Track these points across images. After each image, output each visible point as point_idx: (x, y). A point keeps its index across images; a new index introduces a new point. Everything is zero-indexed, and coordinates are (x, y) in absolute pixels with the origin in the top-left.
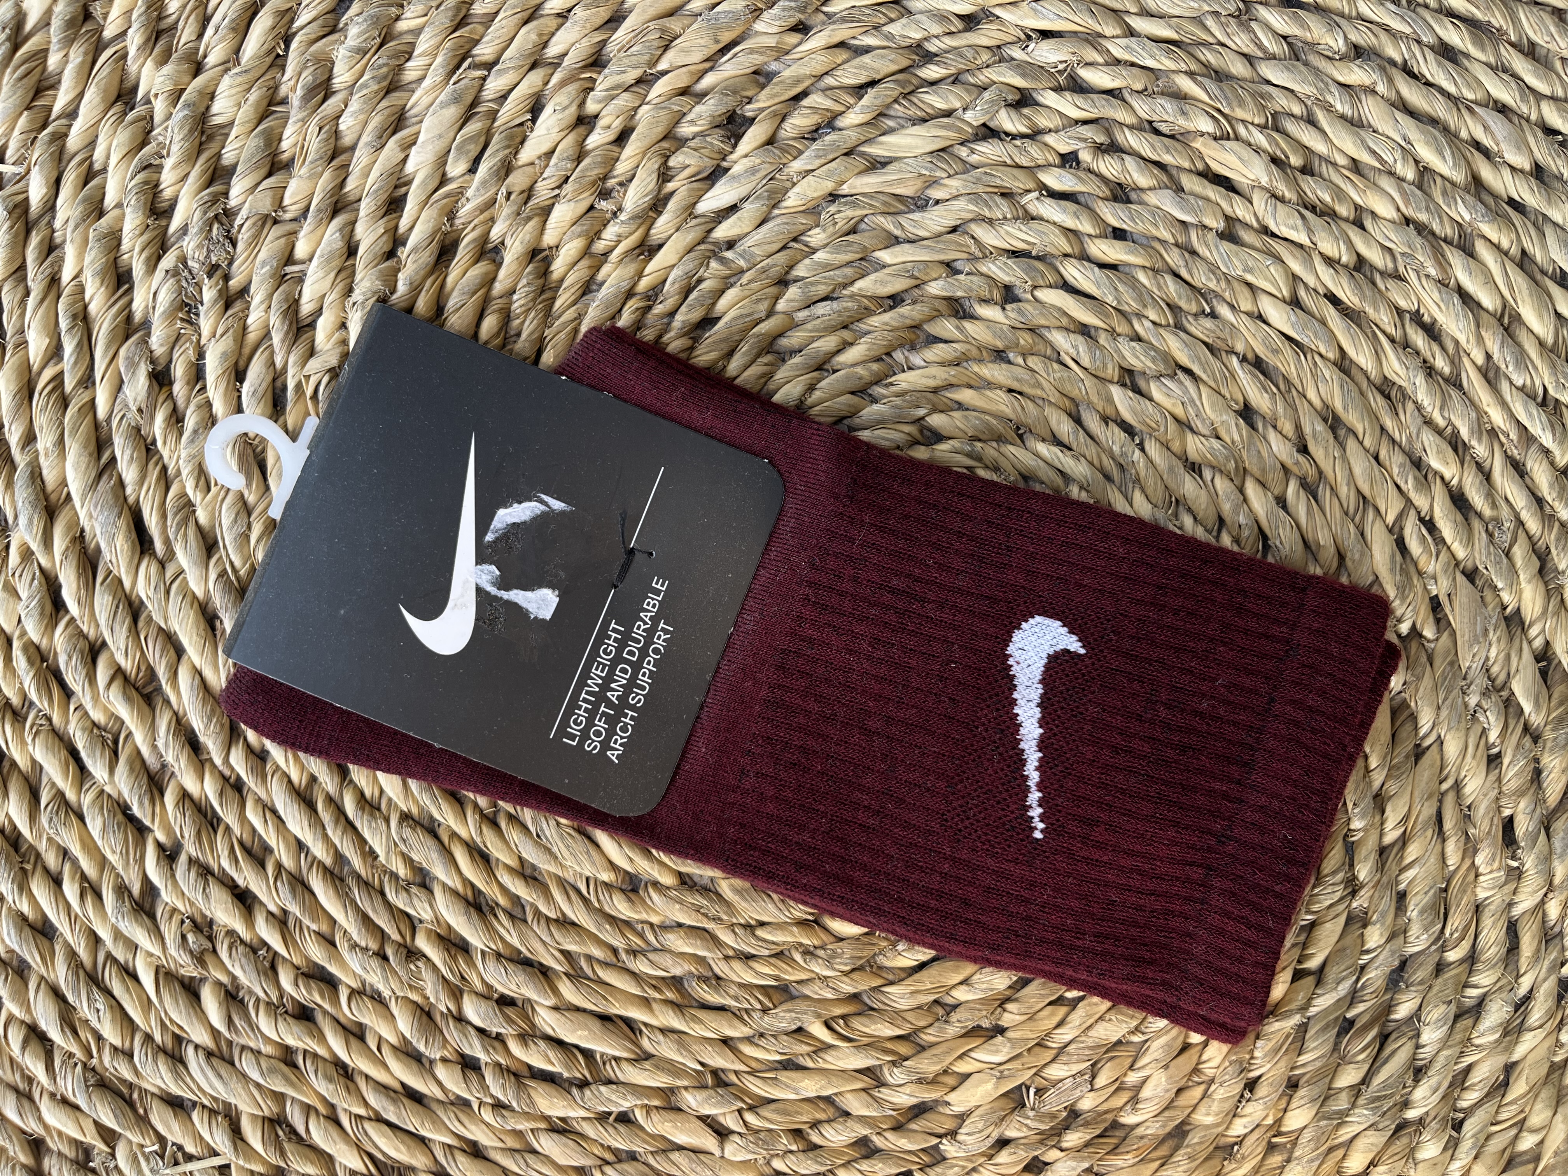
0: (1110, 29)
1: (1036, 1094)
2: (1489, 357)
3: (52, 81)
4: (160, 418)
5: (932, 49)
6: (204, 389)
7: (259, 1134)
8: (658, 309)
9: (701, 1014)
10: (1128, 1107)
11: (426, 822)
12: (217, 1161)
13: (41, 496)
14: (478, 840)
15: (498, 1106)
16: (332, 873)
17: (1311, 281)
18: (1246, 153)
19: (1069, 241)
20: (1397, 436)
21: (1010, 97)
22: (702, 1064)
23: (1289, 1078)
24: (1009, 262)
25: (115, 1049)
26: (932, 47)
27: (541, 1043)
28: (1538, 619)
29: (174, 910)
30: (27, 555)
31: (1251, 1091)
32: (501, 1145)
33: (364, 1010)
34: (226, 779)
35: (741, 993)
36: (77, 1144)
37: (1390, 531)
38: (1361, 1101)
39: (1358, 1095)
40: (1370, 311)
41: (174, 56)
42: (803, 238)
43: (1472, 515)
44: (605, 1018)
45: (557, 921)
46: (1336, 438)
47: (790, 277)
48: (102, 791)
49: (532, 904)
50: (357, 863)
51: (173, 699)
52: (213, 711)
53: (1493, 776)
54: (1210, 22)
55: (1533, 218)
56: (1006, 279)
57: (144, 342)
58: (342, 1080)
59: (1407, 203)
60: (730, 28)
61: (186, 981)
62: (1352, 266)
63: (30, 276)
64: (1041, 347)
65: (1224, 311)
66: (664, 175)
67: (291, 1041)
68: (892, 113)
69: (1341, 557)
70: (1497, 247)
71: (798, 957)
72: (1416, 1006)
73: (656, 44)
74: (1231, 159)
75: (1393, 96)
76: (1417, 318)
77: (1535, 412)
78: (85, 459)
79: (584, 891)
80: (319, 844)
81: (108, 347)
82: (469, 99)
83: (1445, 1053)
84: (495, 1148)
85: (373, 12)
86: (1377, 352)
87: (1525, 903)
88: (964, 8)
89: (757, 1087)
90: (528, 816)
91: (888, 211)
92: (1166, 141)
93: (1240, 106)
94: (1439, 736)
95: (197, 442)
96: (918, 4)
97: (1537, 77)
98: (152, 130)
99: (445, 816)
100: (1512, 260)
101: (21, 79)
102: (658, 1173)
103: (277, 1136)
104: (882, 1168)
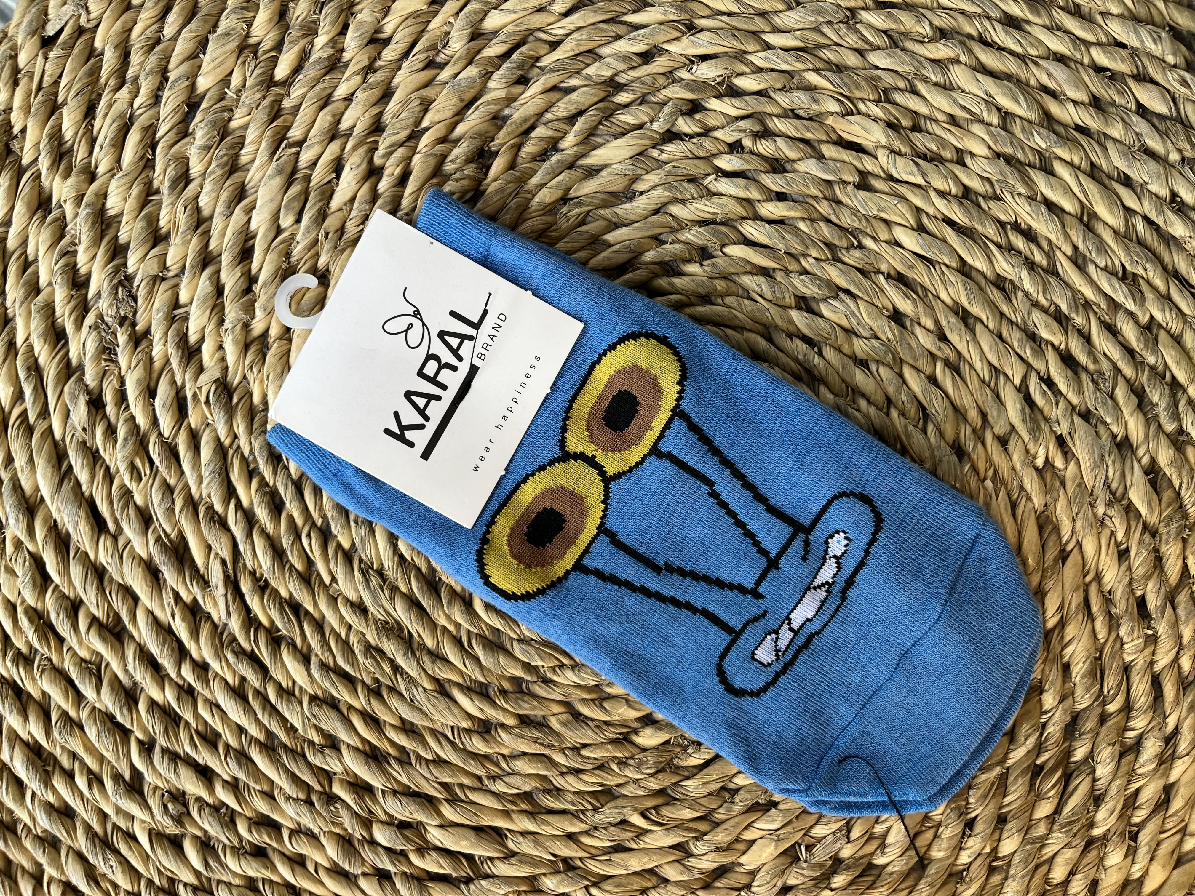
0: (751, 47)
1: (806, 849)
2: (1075, 248)
4: (99, 432)
5: (622, 81)
6: (127, 407)
9: (549, 818)
10: (878, 852)
11: (329, 701)
13: (23, 501)
14: (368, 709)
16: (266, 747)
17: (931, 211)
18: (867, 123)
19: (744, 207)
20: (1013, 318)
21: (684, 108)
22: (554, 855)
23: (999, 816)
24: (700, 230)
25: (128, 893)
26: (621, 79)
27: (433, 853)
28: (1143, 442)
29: (156, 788)
30: (18, 544)
31: (971, 829)
33: (302, 844)
34: (180, 687)
35: (576, 799)
37: (1018, 390)
38: (1056, 827)
39: (1053, 823)
40: (979, 227)
41: (74, 170)
42: (547, 234)
43: (1080, 369)
44: (478, 830)
45: (434, 761)
46: (967, 325)
48: (94, 708)
49: (414, 751)
50: (282, 736)
51: (135, 634)
52: (164, 640)
53: (1124, 567)
55: (1096, 137)
56: (700, 242)
57: (81, 379)
59: (996, 142)
60: (470, 89)
61: (173, 838)
62: (960, 195)
64: (734, 289)
65: (868, 243)
67: (251, 873)
68: (599, 132)
69: (984, 415)
70: (1071, 164)
71: (614, 767)
72: (1089, 750)
73: (418, 109)
74: (857, 129)
75: (974, 62)
76: (1016, 226)
77: (1117, 286)
78: (49, 470)
79: (451, 737)
80: (254, 726)
81: (55, 387)
82: (289, 170)
83: (1116, 783)
85: (211, 118)
86: (988, 257)
87: (1163, 660)
88: (640, 48)
89: (596, 867)
90: (402, 687)
91: (605, 205)
92: (806, 122)
93: (857, 88)
94: (1078, 541)
95: (128, 447)
96: (605, 51)
97: (1084, 30)
98: (66, 226)
99: (343, 694)
100: (1084, 172)
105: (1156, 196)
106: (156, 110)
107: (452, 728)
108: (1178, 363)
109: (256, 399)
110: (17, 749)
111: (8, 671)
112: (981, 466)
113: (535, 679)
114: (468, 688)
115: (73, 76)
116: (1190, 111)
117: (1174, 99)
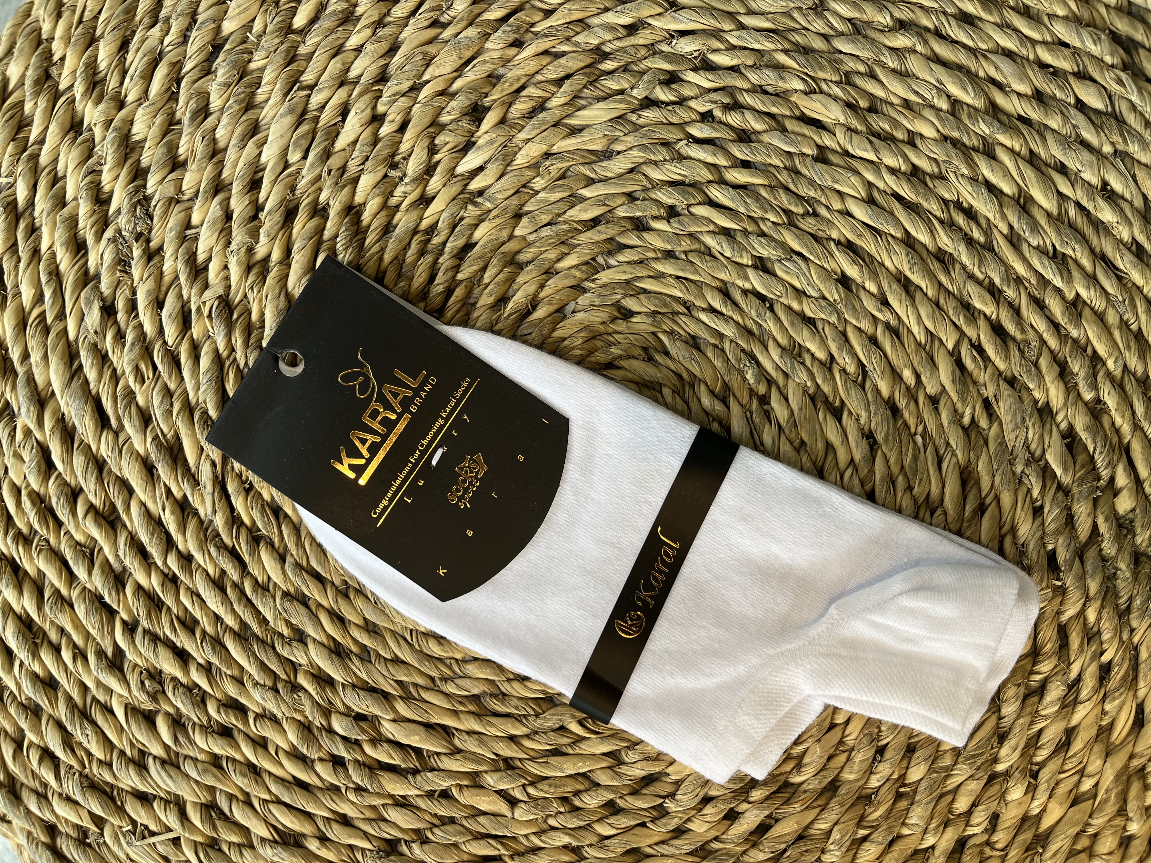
0: (727, 26)
2: (1011, 227)
3: (28, 121)
4: (109, 336)
6: (137, 316)
7: (199, 815)
8: (436, 240)
9: (493, 720)
10: (795, 771)
11: (300, 598)
12: (171, 835)
13: (35, 394)
14: (335, 608)
15: (359, 789)
16: (239, 636)
17: (881, 185)
18: (828, 101)
19: (711, 172)
20: (950, 288)
21: (662, 77)
22: (496, 755)
23: (909, 746)
24: (670, 189)
25: (100, 762)
26: (607, 49)
27: (385, 745)
28: (1062, 408)
29: (136, 665)
30: (28, 433)
31: (881, 755)
32: (362, 816)
33: (265, 728)
34: (165, 575)
35: (520, 704)
36: (78, 827)
37: (951, 354)
38: (961, 759)
39: (958, 755)
40: (923, 203)
41: (106, 98)
42: (529, 185)
43: (1008, 339)
44: (428, 726)
45: (392, 660)
46: (907, 292)
47: (522, 211)
48: (85, 588)
49: (374, 650)
50: (255, 627)
51: (128, 524)
52: (154, 530)
53: (1037, 523)
55: (1037, 127)
56: (669, 201)
57: (97, 287)
58: (252, 776)
59: (944, 125)
60: (468, 47)
61: (147, 713)
62: (909, 172)
63: (20, 249)
64: (696, 246)
65: (822, 211)
66: (433, 150)
67: (217, 750)
68: (583, 95)
69: (918, 376)
70: (1011, 150)
73: (421, 63)
74: (818, 107)
75: (929, 52)
76: (958, 205)
77: (1047, 263)
78: (62, 367)
79: (409, 639)
80: (229, 616)
81: (73, 292)
82: (299, 110)
83: (1020, 722)
84: (359, 819)
85: (233, 58)
86: (931, 231)
87: (1070, 611)
88: (626, 20)
89: (534, 769)
91: (586, 162)
92: (771, 97)
93: (821, 70)
94: (996, 496)
95: (134, 351)
96: (595, 21)
97: (1031, 29)
98: (94, 147)
99: (313, 592)
100: (1023, 159)
101: (7, 121)
102: (470, 831)
103: (211, 816)
104: (625, 822)
105: (1088, 183)
106: (184, 48)
107: (411, 630)
108: (1099, 338)
109: (255, 316)
110: (10, 622)
111: (8, 548)
112: (912, 422)
115: (111, 12)
116: (1124, 108)
117: (1110, 97)
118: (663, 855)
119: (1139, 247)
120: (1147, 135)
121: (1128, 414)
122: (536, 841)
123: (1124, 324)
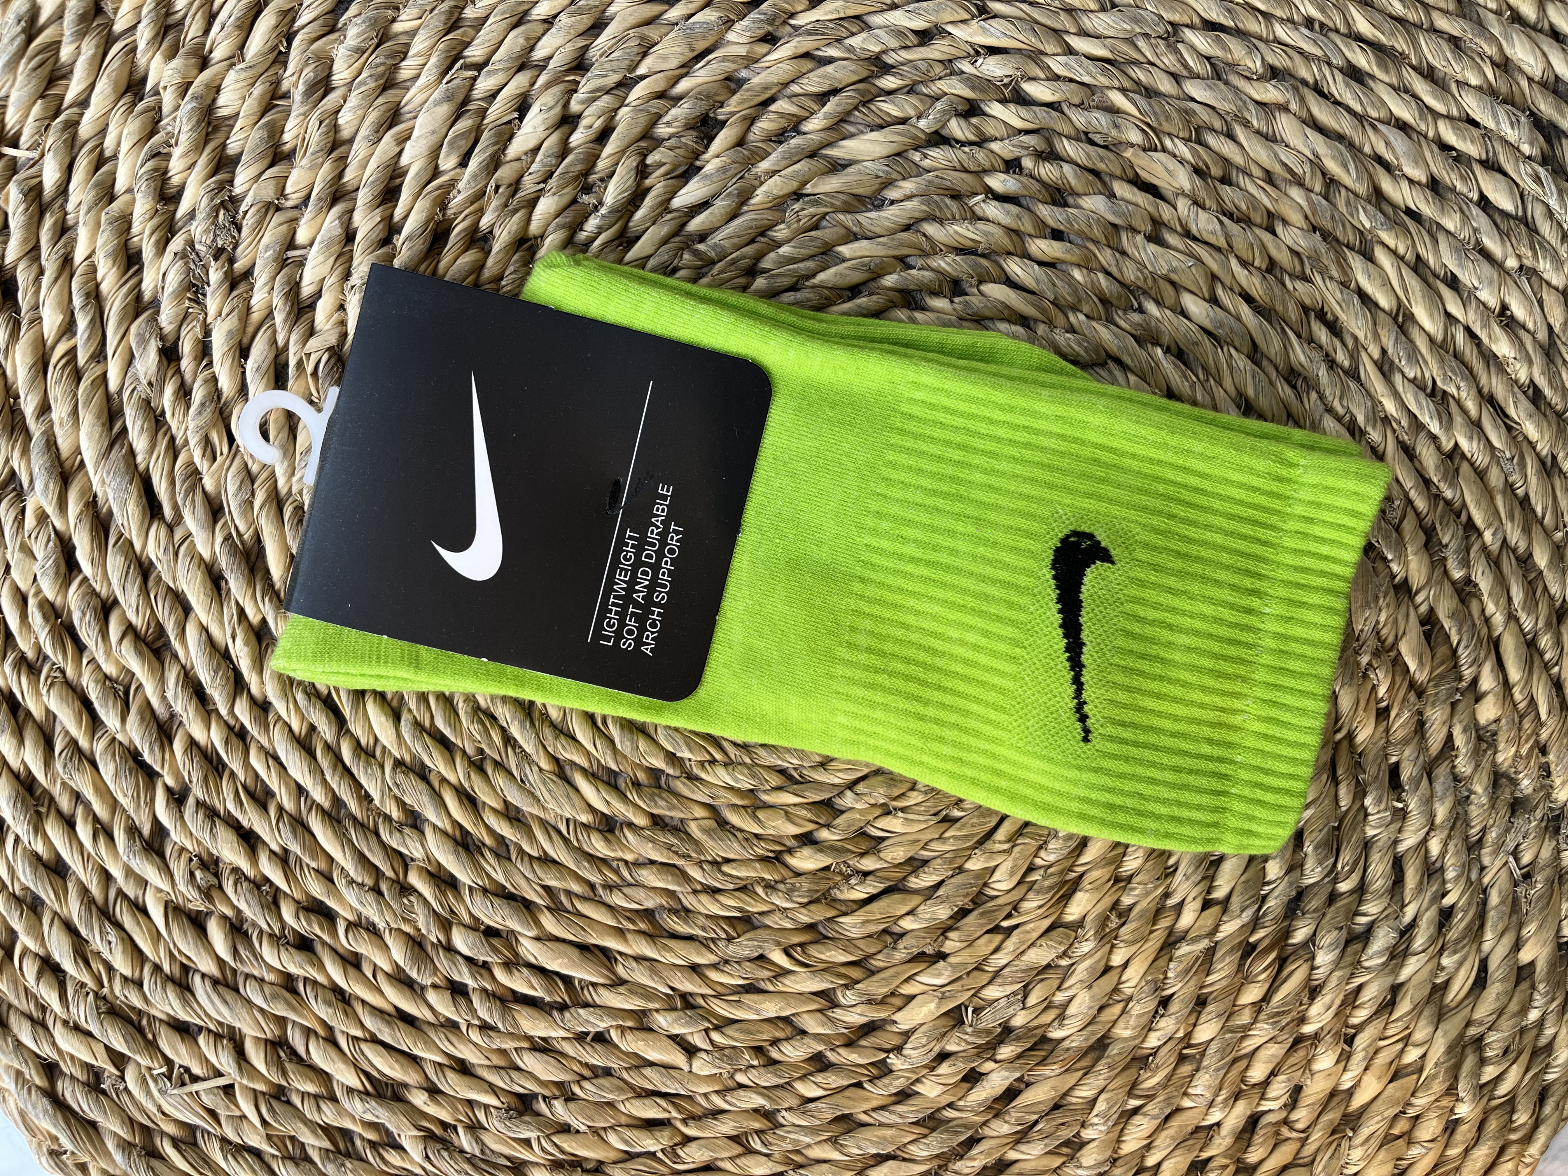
0: (1050, 47)
1: (973, 1012)
2: (1384, 352)
3: (64, 71)
4: (169, 390)
5: (890, 61)
6: (210, 364)
7: (262, 1055)
9: (671, 943)
10: (1056, 1023)
11: (418, 768)
12: (221, 1082)
13: (56, 464)
14: (466, 785)
15: (485, 1027)
16: (329, 816)
17: (1228, 281)
18: (1172, 164)
19: (1012, 240)
21: (960, 108)
22: (672, 989)
23: (1199, 996)
24: (957, 258)
25: (125, 979)
26: (889, 59)
27: (525, 971)
28: (1423, 587)
29: (183, 849)
30: (42, 518)
31: (1165, 1008)
32: (487, 1062)
33: (361, 941)
34: (230, 728)
35: (707, 923)
36: (88, 1067)
38: (1262, 1017)
39: (1259, 1011)
40: (1279, 308)
41: (182, 51)
42: (770, 233)
44: (584, 948)
45: (539, 859)
47: (757, 269)
48: (114, 739)
49: (516, 844)
50: (353, 806)
51: (181, 653)
52: (218, 664)
53: (1381, 727)
54: (1141, 43)
55: (1429, 226)
56: (955, 274)
57: (154, 319)
58: (340, 1004)
59: (1314, 212)
60: (704, 38)
61: (193, 915)
62: (1264, 267)
63: (44, 255)
65: (1151, 307)
66: (642, 171)
67: (293, 969)
68: (852, 119)
70: (1394, 252)
71: (760, 891)
72: (1311, 932)
73: (636, 50)
74: (1157, 168)
75: (1304, 114)
76: (1321, 315)
77: (1424, 402)
78: (98, 429)
79: (564, 831)
80: (319, 788)
81: (120, 324)
82: (460, 98)
83: (1337, 974)
84: (482, 1066)
85: (368, 15)
86: (1285, 346)
87: (1409, 840)
88: (919, 24)
89: (722, 1009)
90: (512, 762)
91: (847, 209)
92: (1100, 150)
93: (1167, 121)
95: (203, 415)
96: (876, 20)
97: (1435, 97)
98: (161, 119)
99: (437, 762)
100: (1407, 264)
101: (35, 69)
102: (631, 1087)
103: (279, 1057)
104: (834, 1080)
105: (1484, 305)
107: (568, 820)
108: (1478, 503)
110: (3, 780)
113: (678, 774)
114: (593, 775)
116: (1538, 214)
117: (1522, 196)
118: (881, 1125)
119: (1537, 391)
120: (1562, 251)
121: (1503, 601)
122: (718, 1102)
123: (1510, 487)
